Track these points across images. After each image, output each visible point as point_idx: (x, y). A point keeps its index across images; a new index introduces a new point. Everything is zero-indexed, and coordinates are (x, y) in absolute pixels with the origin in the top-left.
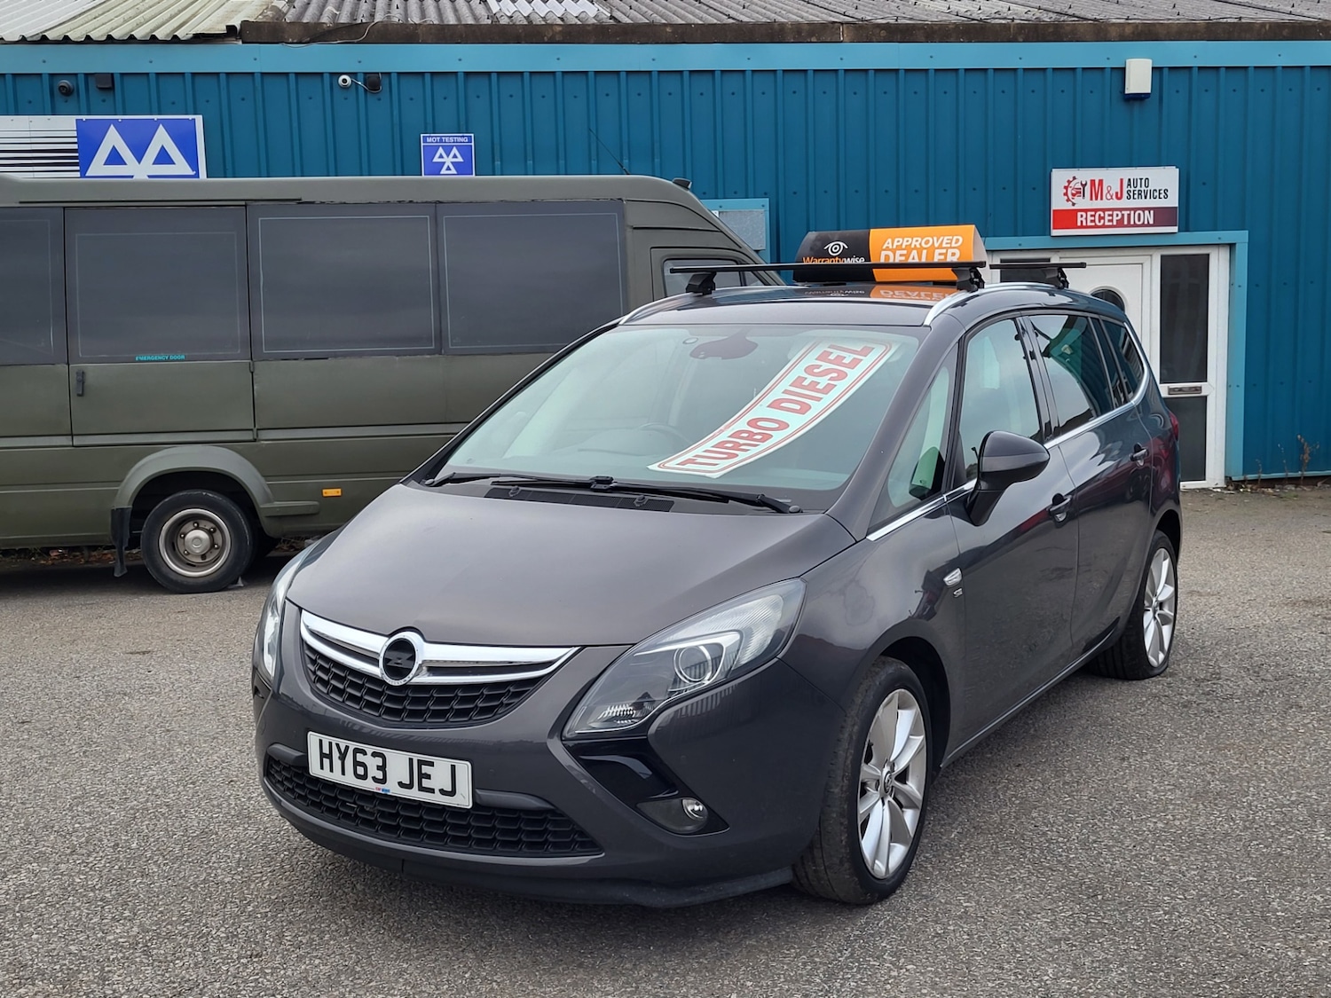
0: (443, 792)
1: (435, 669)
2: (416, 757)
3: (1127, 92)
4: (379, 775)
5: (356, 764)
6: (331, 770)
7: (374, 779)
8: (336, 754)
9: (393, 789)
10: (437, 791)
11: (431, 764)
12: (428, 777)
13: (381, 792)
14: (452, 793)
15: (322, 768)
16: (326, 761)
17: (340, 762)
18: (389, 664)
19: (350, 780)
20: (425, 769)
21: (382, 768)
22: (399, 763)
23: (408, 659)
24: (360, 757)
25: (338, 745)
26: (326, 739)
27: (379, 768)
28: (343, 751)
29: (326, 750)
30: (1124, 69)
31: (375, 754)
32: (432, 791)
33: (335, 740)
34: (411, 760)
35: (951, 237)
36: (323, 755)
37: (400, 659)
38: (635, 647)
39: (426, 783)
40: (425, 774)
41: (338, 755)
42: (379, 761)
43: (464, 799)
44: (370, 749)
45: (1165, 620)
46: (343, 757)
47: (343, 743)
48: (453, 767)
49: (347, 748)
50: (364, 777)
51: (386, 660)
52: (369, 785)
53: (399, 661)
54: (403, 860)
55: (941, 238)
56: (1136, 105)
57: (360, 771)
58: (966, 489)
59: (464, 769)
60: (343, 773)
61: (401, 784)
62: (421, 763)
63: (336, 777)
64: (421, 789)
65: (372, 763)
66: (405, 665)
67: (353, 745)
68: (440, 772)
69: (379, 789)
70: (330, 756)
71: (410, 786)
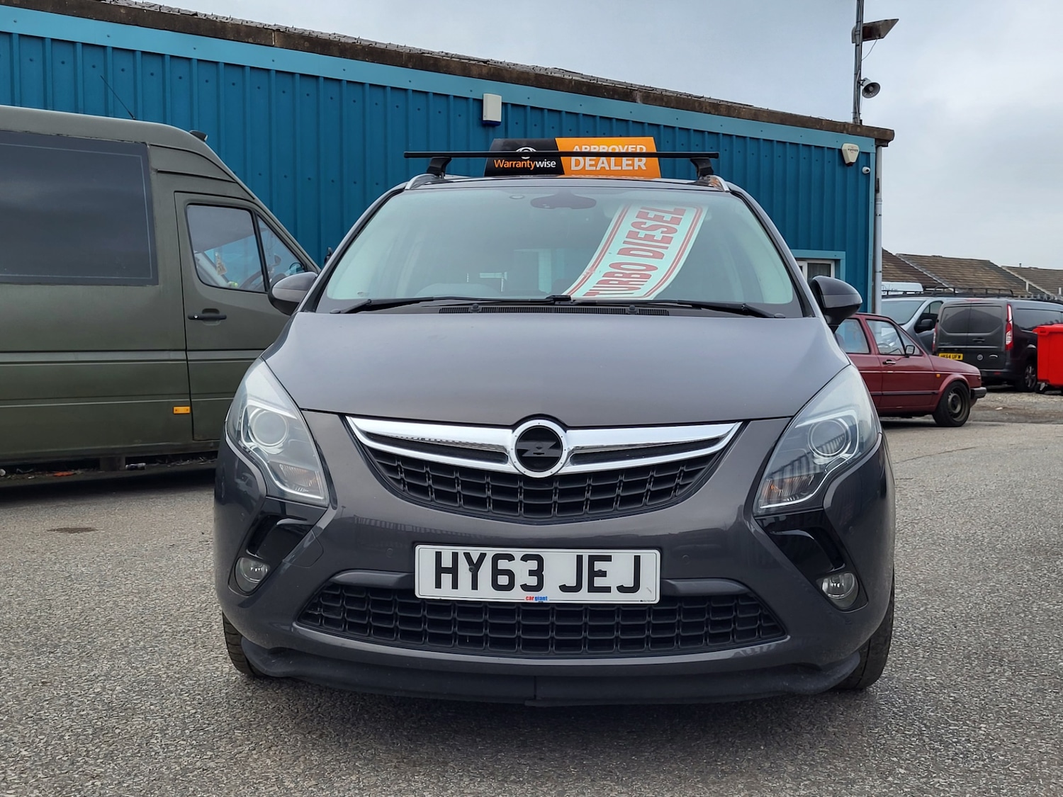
0: (621, 589)
2: (586, 553)
4: (533, 581)
5: (496, 572)
7: (525, 587)
8: (463, 567)
9: (552, 594)
10: (614, 590)
11: (608, 559)
12: (603, 574)
13: (534, 601)
14: (635, 588)
17: (470, 575)
18: (525, 455)
20: (599, 566)
21: (538, 573)
24: (503, 564)
25: (467, 556)
26: (447, 552)
27: (531, 573)
32: (607, 590)
33: (461, 550)
34: (580, 558)
36: (440, 570)
37: (539, 448)
39: (599, 582)
40: (600, 571)
41: (467, 566)
42: (533, 565)
43: (649, 594)
44: (518, 553)
46: (475, 567)
47: (475, 552)
48: (637, 559)
49: (483, 556)
50: (510, 587)
51: (520, 453)
52: (517, 596)
53: (540, 451)
59: (651, 560)
61: (564, 588)
62: (592, 559)
64: (592, 589)
67: (491, 552)
68: (619, 567)
69: (531, 598)
70: (454, 571)
71: (577, 588)
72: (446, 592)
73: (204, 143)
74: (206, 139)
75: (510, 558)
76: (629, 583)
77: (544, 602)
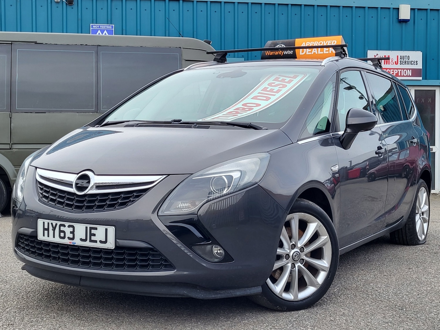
0: (101, 242)
1: (99, 187)
2: (89, 226)
3: (400, 19)
4: (71, 236)
5: (60, 231)
6: (48, 236)
7: (69, 238)
8: (51, 228)
9: (77, 242)
10: (98, 242)
11: (96, 229)
12: (94, 235)
13: (72, 244)
14: (105, 242)
15: (44, 236)
16: (46, 232)
17: (52, 232)
18: (78, 185)
19: (57, 240)
20: (93, 231)
21: (73, 233)
22: (80, 230)
23: (87, 183)
24: (62, 228)
25: (52, 224)
26: (46, 221)
27: (71, 232)
28: (54, 227)
29: (46, 227)
30: (398, 9)
31: (69, 226)
32: (96, 241)
33: (50, 221)
34: (87, 228)
35: (331, 41)
36: (44, 229)
37: (83, 183)
38: (193, 175)
39: (93, 238)
40: (93, 234)
41: (52, 228)
42: (71, 229)
43: (111, 245)
44: (67, 224)
45: (424, 220)
46: (54, 229)
47: (54, 223)
48: (106, 230)
49: (56, 224)
50: (64, 238)
51: (76, 184)
52: (66, 241)
53: (83, 184)
54: (81, 276)
55: (327, 41)
56: (404, 24)
57: (62, 235)
58: (339, 134)
59: (111, 230)
60: (54, 237)
61: (81, 240)
62: (91, 228)
63: (51, 239)
64: (91, 241)
65: (68, 230)
66: (85, 185)
67: (59, 223)
68: (100, 232)
69: (71, 243)
70: (48, 230)
71: (85, 240)
72: (46, 239)
73: (210, 46)
74: (211, 44)
75: (64, 226)
76: (103, 239)
77: (75, 245)
